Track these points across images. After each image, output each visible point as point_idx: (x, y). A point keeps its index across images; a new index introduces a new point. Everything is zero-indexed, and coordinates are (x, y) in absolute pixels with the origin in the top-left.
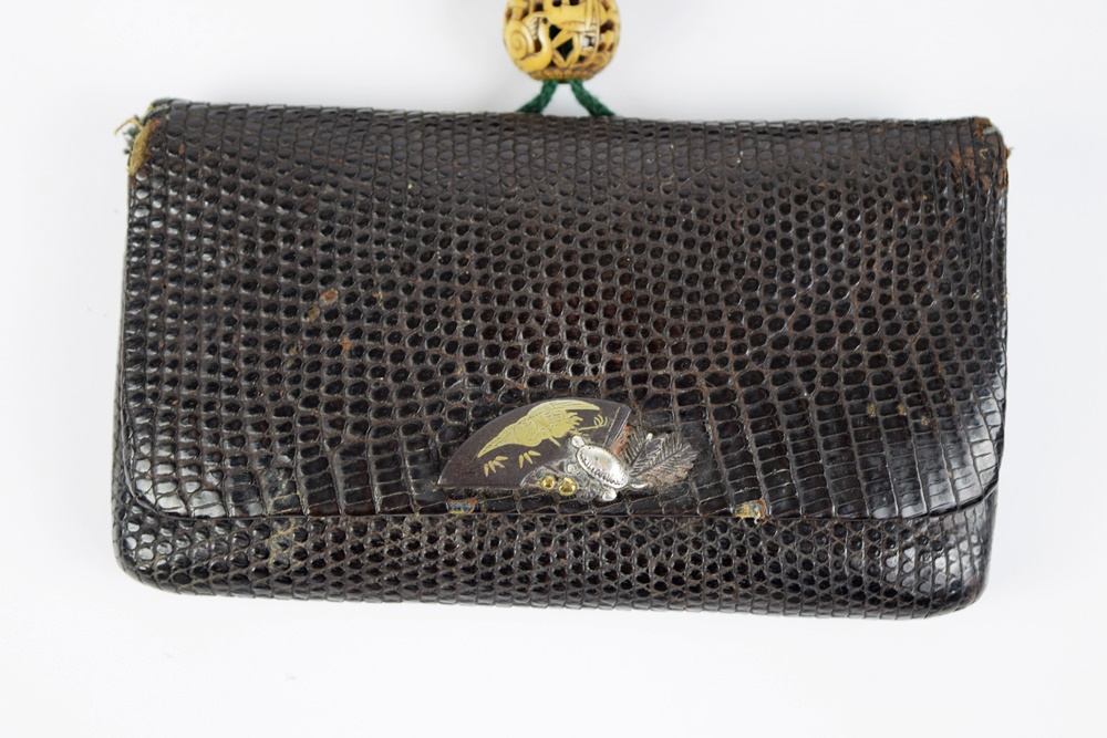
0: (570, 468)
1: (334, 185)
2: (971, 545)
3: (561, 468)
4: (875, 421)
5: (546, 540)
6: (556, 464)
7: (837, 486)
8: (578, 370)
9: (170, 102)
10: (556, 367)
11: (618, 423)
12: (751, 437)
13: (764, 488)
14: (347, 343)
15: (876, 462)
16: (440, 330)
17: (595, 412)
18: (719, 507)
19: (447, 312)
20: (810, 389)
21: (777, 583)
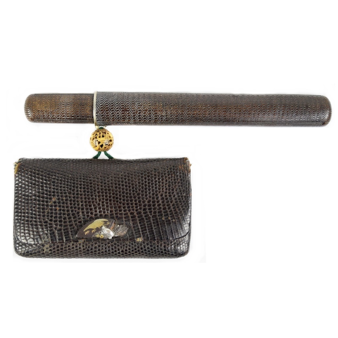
0: (102, 233)
1: (55, 176)
2: (185, 244)
3: (101, 233)
4: (164, 221)
5: (99, 246)
6: (99, 232)
7: (157, 234)
8: (104, 212)
9: (22, 159)
10: (100, 212)
11: (112, 223)
12: (139, 225)
13: (142, 235)
14: (58, 208)
15: (164, 229)
16: (76, 205)
17: (107, 221)
18: (133, 239)
19: (78, 201)
20: (151, 215)
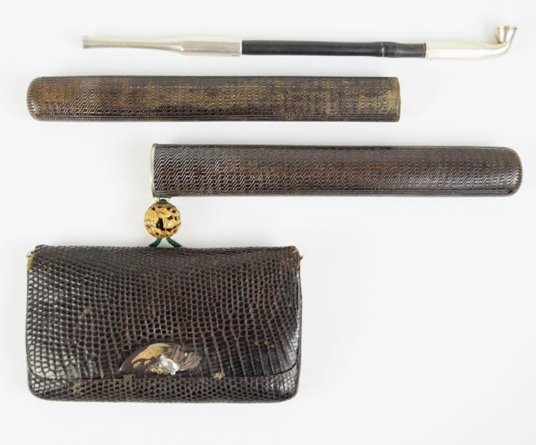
0: (160, 366)
1: (89, 274)
2: (292, 381)
3: (158, 365)
4: (257, 347)
6: (156, 364)
7: (245, 367)
8: (164, 332)
9: (41, 246)
10: (157, 331)
11: (176, 350)
12: (218, 352)
13: (222, 369)
14: (92, 324)
15: (258, 360)
16: (121, 321)
17: (168, 347)
18: (208, 374)
19: (123, 315)
20: (237, 337)
21: (235, 394)
